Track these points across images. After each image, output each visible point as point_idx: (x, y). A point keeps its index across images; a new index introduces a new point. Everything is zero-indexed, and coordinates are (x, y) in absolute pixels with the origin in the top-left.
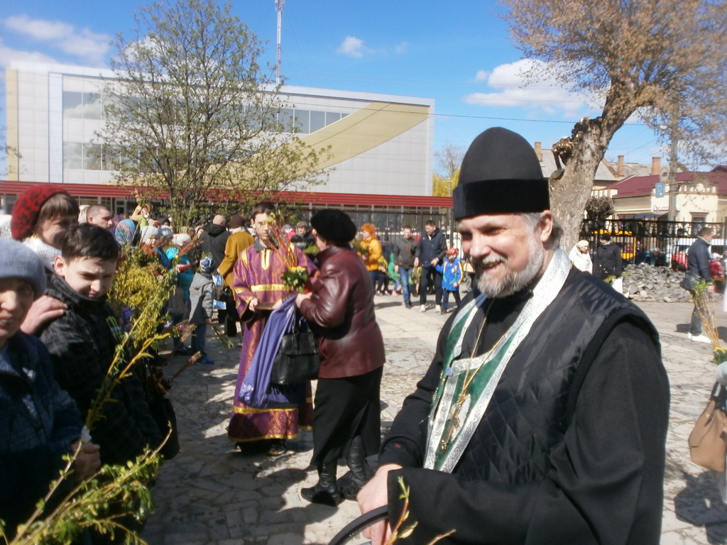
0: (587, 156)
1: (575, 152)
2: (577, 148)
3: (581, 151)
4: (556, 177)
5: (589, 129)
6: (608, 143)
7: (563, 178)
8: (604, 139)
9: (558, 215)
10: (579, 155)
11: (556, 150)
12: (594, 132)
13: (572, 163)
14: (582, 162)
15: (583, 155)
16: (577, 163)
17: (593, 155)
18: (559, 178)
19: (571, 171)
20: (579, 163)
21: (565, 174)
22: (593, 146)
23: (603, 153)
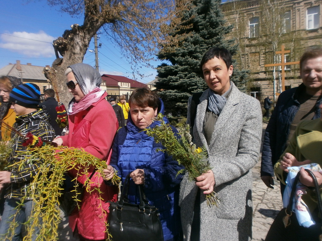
0: (77, 50)
1: (69, 47)
2: (70, 44)
3: (73, 46)
4: (57, 63)
5: (78, 32)
6: (89, 43)
7: (62, 64)
8: (86, 40)
9: (62, 89)
10: (71, 49)
11: (56, 44)
12: (81, 34)
13: (67, 54)
14: (74, 54)
15: (74, 49)
16: (71, 54)
17: (81, 50)
18: (60, 64)
19: (67, 59)
20: (73, 54)
21: (64, 61)
22: (80, 44)
23: (87, 49)
